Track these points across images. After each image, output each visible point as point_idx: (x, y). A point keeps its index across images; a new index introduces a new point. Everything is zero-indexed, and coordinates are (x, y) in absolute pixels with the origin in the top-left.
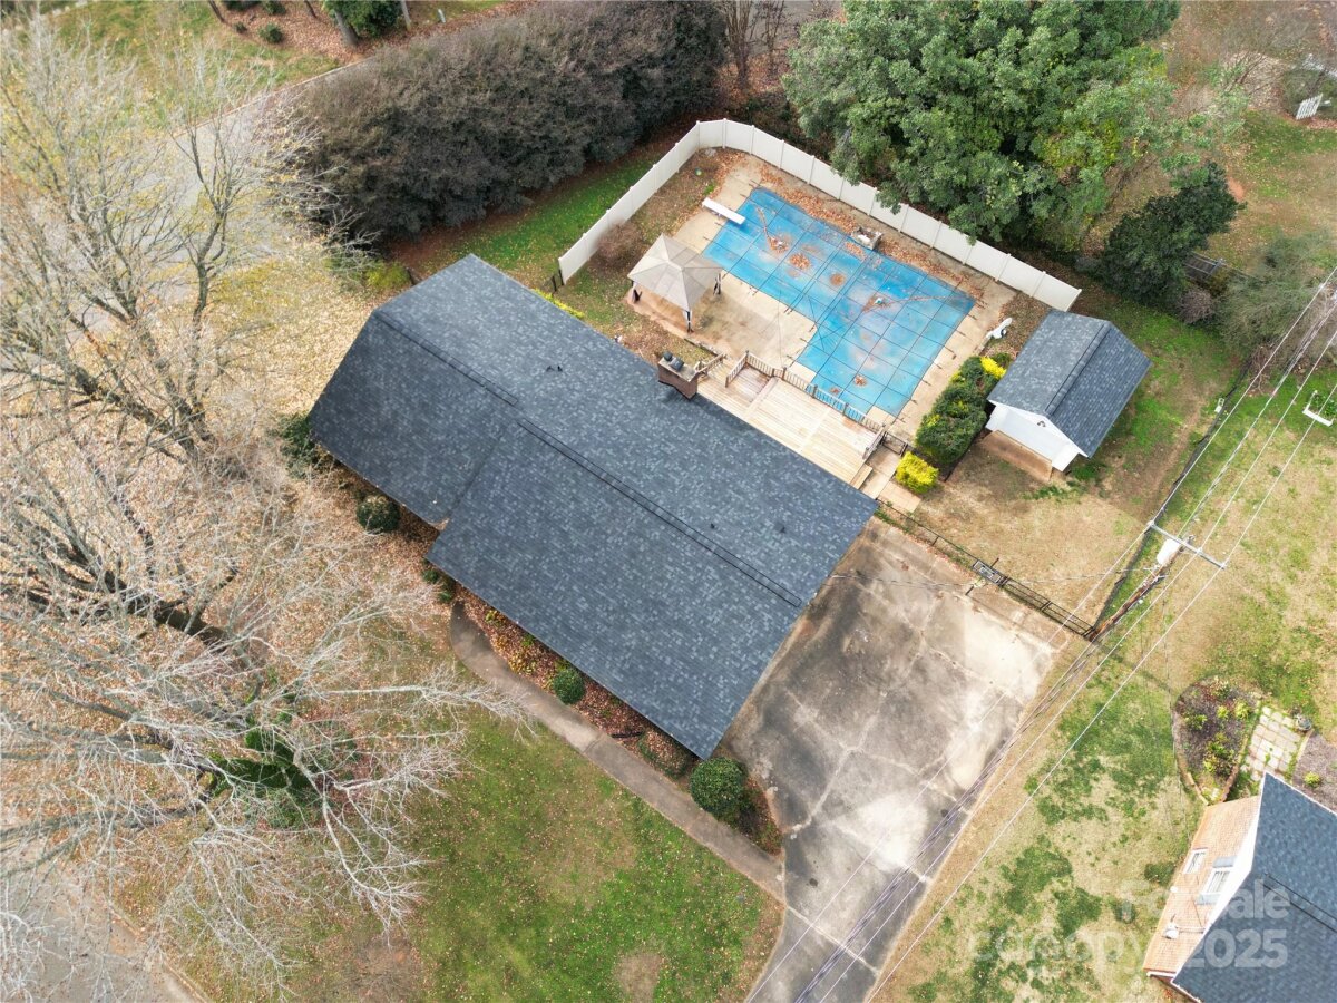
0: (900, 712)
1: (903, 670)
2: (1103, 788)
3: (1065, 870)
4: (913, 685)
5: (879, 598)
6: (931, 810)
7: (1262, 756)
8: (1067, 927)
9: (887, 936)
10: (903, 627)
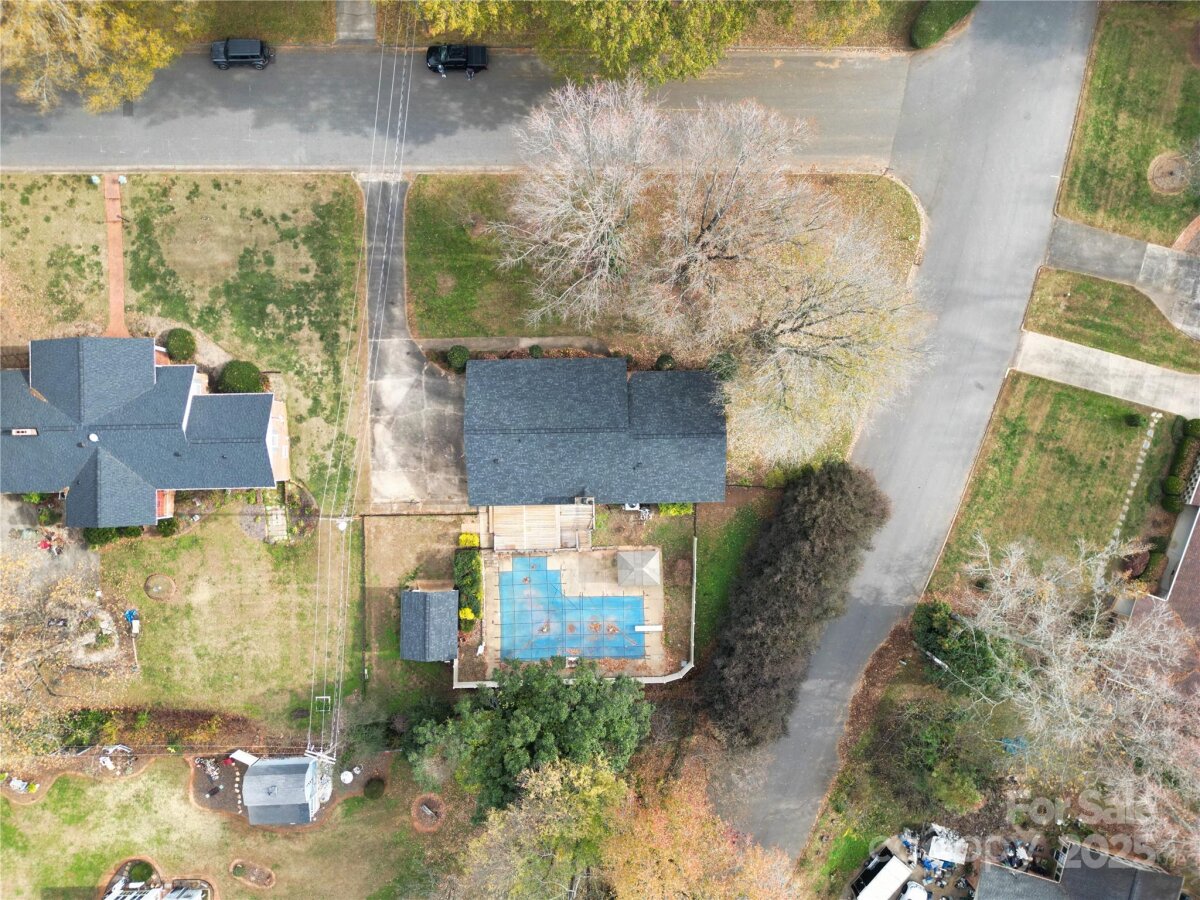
0: (416, 436)
1: (425, 454)
2: (329, 460)
3: (327, 420)
4: (418, 450)
5: (452, 477)
6: (383, 407)
7: (280, 517)
8: (316, 400)
9: (374, 353)
10: (435, 471)
